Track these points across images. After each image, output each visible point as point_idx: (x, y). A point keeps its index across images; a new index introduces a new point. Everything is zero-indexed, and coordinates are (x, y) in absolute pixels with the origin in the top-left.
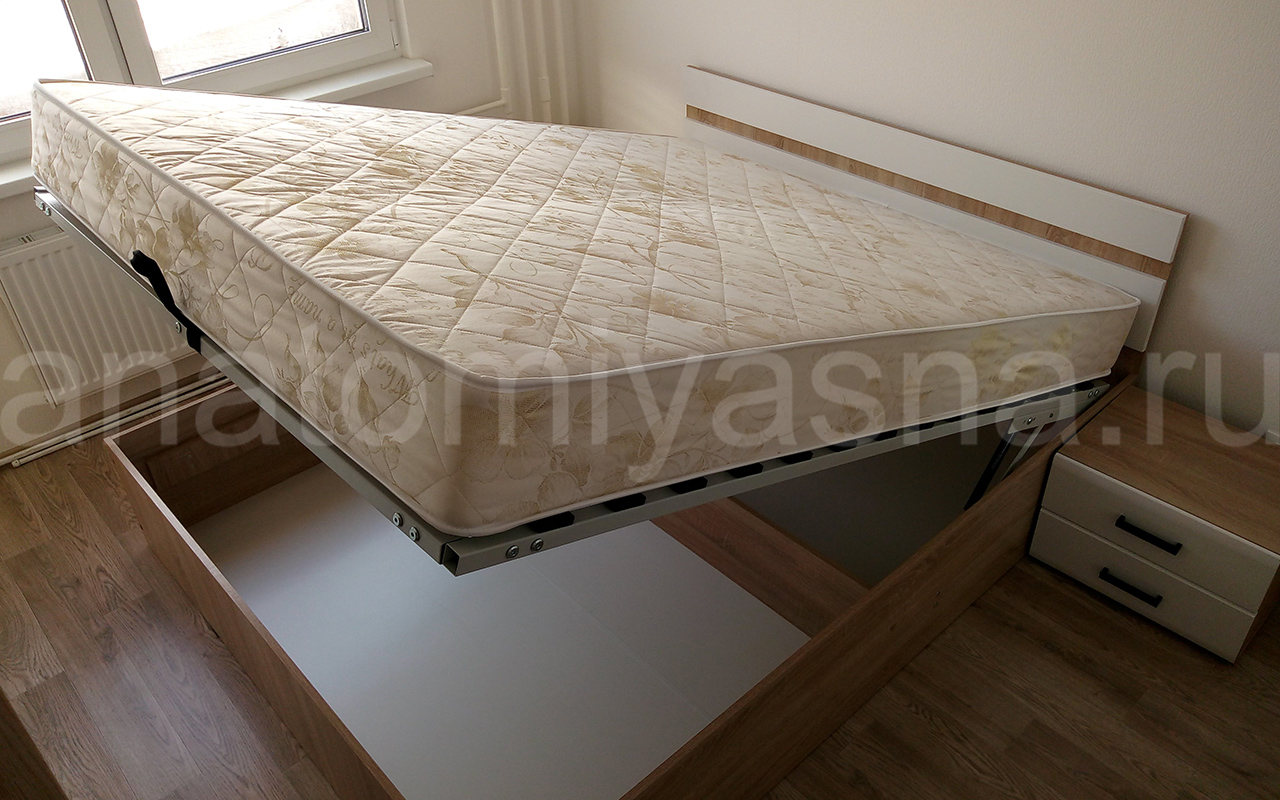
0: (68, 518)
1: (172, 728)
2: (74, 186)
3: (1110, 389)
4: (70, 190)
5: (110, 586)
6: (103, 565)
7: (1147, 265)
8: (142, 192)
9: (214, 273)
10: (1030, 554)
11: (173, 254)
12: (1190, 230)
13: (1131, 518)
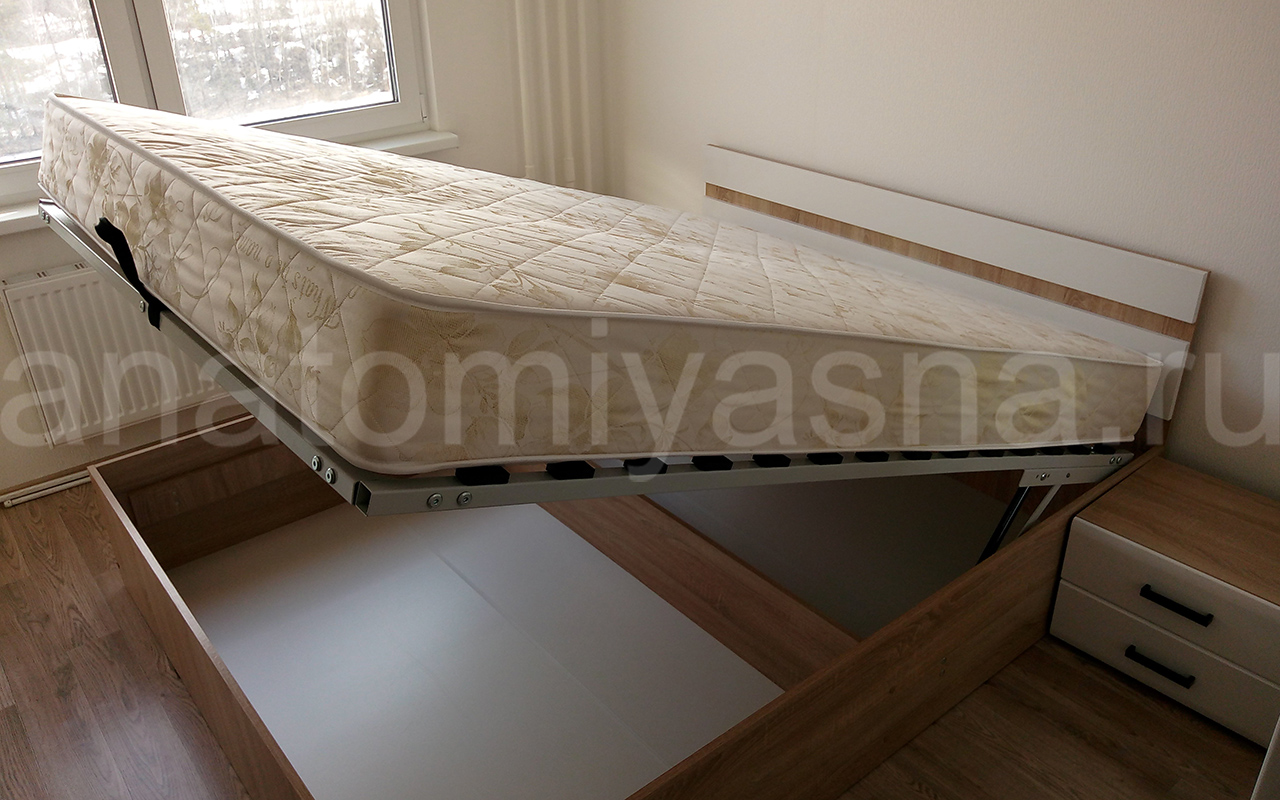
0: (50, 557)
1: (115, 766)
2: (69, 184)
3: (1134, 458)
4: (65, 189)
5: (78, 623)
6: (76, 603)
7: (1169, 326)
8: (123, 173)
9: (175, 237)
10: (1051, 632)
11: (142, 228)
12: (1212, 289)
13: (1156, 588)
